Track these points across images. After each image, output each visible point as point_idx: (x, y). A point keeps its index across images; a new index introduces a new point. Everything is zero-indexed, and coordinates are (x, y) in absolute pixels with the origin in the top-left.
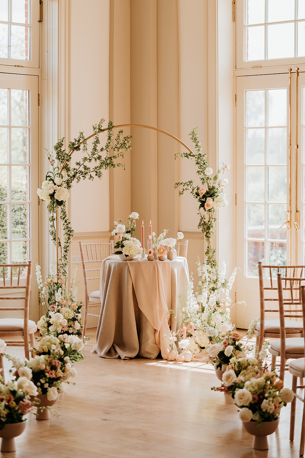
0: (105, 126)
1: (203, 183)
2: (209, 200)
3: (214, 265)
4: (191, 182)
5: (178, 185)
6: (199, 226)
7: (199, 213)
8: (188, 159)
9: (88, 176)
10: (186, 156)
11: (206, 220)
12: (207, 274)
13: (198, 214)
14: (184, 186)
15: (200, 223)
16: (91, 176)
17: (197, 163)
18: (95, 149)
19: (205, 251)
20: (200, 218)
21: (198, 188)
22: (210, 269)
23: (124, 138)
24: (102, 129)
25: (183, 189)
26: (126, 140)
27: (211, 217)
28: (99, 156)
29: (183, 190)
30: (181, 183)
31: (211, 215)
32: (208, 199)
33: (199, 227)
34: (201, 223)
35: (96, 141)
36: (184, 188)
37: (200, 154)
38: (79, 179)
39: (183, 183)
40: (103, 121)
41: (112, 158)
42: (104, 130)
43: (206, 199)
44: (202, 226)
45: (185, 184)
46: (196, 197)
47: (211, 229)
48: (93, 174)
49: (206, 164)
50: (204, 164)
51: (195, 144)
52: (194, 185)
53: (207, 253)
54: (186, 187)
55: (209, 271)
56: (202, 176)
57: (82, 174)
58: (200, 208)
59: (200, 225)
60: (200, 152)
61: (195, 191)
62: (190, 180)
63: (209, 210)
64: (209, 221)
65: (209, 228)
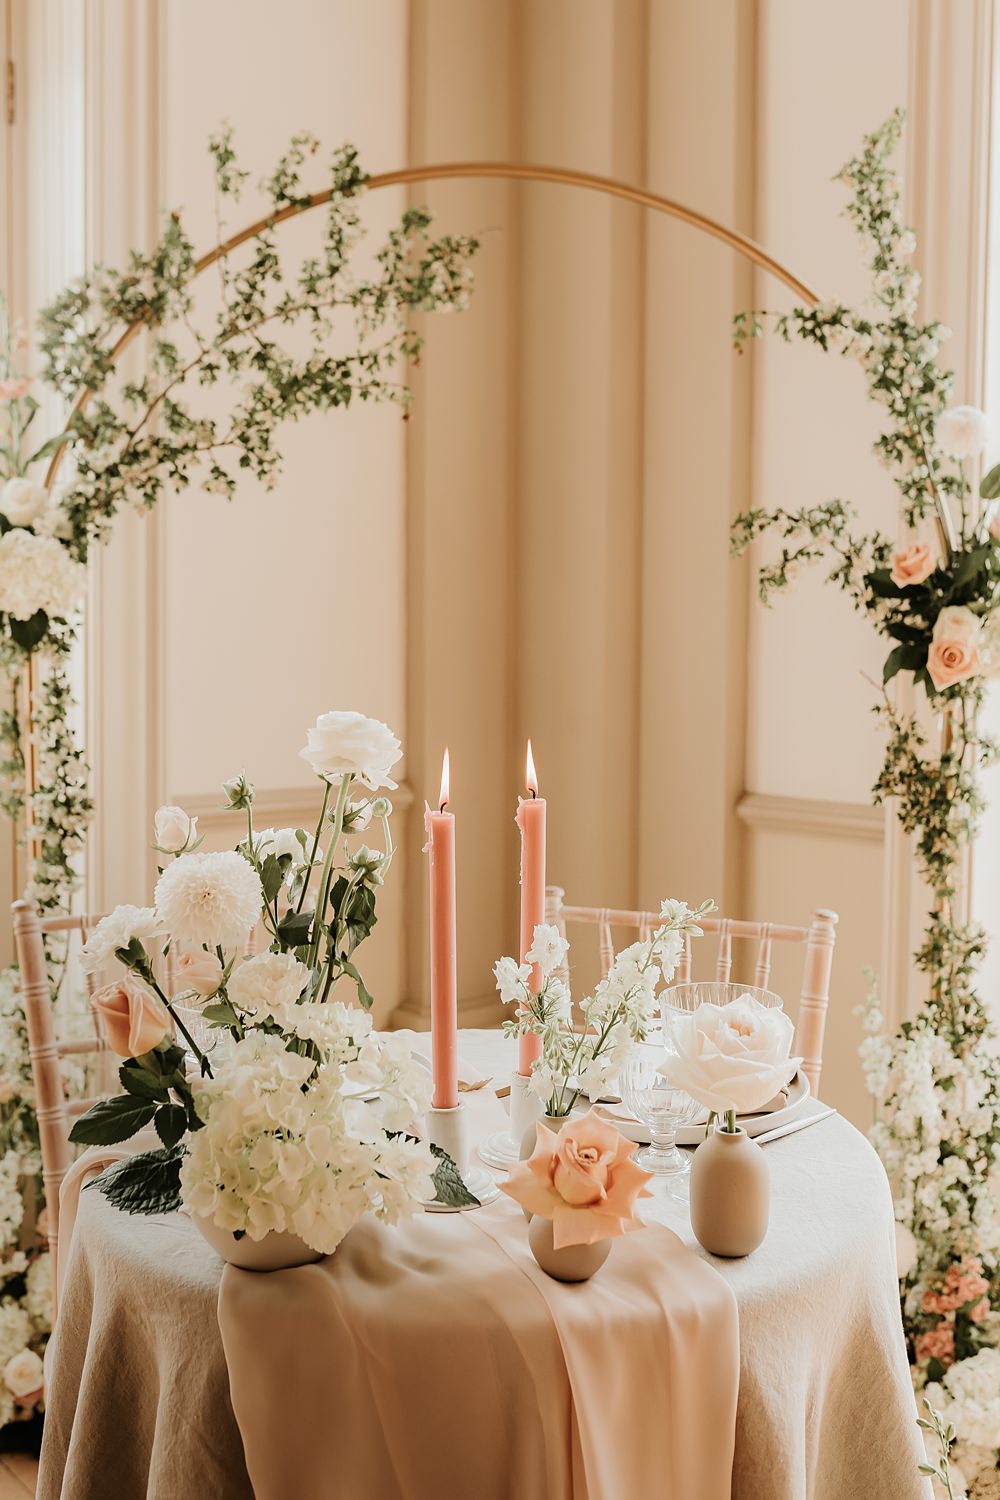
0: (316, 177)
1: (911, 514)
2: (954, 626)
3: (968, 1030)
4: (834, 511)
5: (755, 528)
6: (879, 787)
7: (883, 704)
8: (825, 348)
9: (198, 470)
10: (812, 332)
11: (929, 754)
12: (928, 1102)
13: (878, 709)
14: (789, 531)
15: (887, 767)
16: (216, 470)
17: (884, 383)
18: (247, 308)
19: (919, 940)
20: (889, 736)
21: (880, 550)
22: (950, 1066)
23: (431, 251)
24: (298, 192)
25: (785, 553)
26: (437, 259)
27: (956, 731)
28: (265, 346)
29: (786, 560)
30: (772, 514)
31: (957, 717)
32: (947, 615)
33: (882, 792)
34: (897, 771)
35: (261, 264)
36: (793, 544)
37: (903, 325)
38: (148, 489)
39: (783, 517)
40: (305, 149)
41: (354, 366)
42: (308, 202)
43: (932, 618)
44: (901, 788)
45: (796, 521)
46: (871, 604)
47: (959, 811)
48: (228, 457)
49: (940, 385)
50: (928, 387)
51: (874, 250)
52: (858, 528)
53: (932, 955)
54: (803, 538)
55: (943, 1074)
56: (909, 468)
57: (161, 461)
58: (889, 672)
59: (884, 784)
60: (907, 308)
61: (866, 564)
62: (826, 499)
63: (953, 693)
64: (946, 760)
65: (941, 802)
